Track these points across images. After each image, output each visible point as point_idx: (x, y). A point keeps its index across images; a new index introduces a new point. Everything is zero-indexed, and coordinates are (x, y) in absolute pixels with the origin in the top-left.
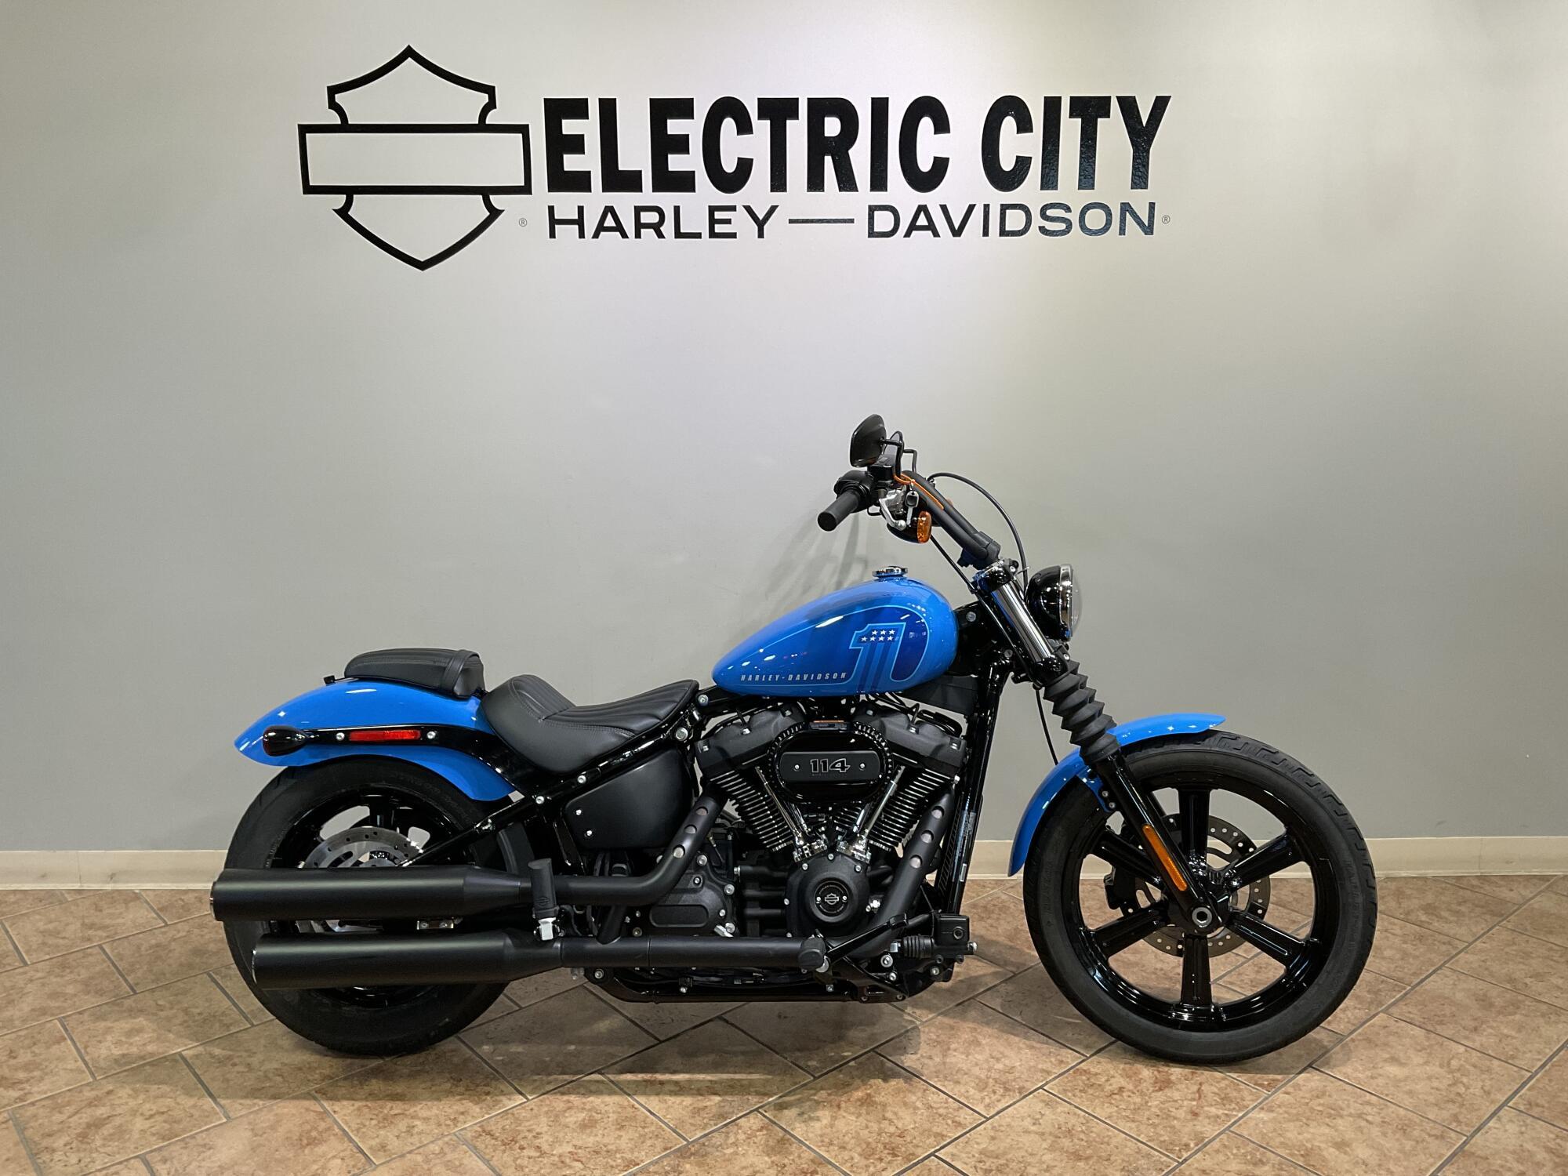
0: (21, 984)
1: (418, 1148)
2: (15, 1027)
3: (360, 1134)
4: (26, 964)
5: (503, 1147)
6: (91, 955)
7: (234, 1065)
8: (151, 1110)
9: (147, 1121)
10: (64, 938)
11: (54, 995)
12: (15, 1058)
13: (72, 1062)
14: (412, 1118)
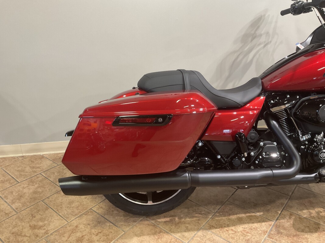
0: (21, 189)
1: (195, 235)
2: (28, 205)
3: (172, 232)
4: (19, 182)
5: (221, 231)
6: (39, 177)
7: (113, 211)
8: (95, 232)
9: (97, 236)
10: (26, 172)
11: (35, 192)
12: (35, 217)
13: (56, 216)
14: (184, 224)
